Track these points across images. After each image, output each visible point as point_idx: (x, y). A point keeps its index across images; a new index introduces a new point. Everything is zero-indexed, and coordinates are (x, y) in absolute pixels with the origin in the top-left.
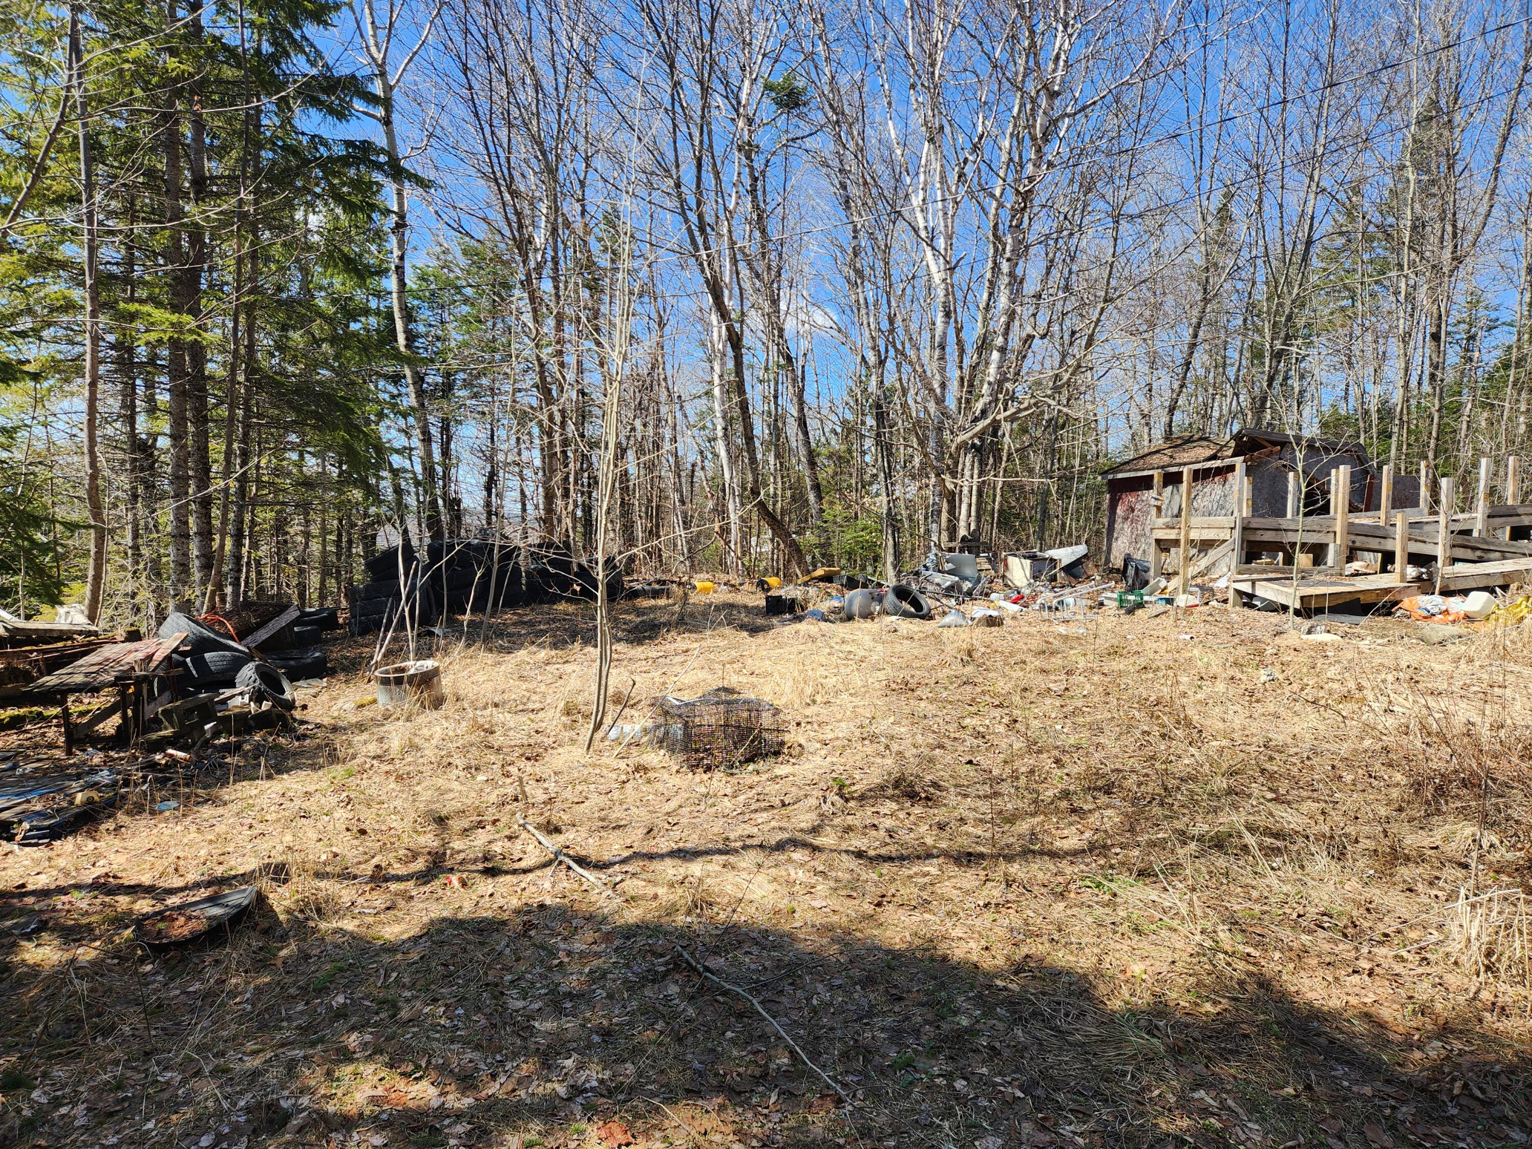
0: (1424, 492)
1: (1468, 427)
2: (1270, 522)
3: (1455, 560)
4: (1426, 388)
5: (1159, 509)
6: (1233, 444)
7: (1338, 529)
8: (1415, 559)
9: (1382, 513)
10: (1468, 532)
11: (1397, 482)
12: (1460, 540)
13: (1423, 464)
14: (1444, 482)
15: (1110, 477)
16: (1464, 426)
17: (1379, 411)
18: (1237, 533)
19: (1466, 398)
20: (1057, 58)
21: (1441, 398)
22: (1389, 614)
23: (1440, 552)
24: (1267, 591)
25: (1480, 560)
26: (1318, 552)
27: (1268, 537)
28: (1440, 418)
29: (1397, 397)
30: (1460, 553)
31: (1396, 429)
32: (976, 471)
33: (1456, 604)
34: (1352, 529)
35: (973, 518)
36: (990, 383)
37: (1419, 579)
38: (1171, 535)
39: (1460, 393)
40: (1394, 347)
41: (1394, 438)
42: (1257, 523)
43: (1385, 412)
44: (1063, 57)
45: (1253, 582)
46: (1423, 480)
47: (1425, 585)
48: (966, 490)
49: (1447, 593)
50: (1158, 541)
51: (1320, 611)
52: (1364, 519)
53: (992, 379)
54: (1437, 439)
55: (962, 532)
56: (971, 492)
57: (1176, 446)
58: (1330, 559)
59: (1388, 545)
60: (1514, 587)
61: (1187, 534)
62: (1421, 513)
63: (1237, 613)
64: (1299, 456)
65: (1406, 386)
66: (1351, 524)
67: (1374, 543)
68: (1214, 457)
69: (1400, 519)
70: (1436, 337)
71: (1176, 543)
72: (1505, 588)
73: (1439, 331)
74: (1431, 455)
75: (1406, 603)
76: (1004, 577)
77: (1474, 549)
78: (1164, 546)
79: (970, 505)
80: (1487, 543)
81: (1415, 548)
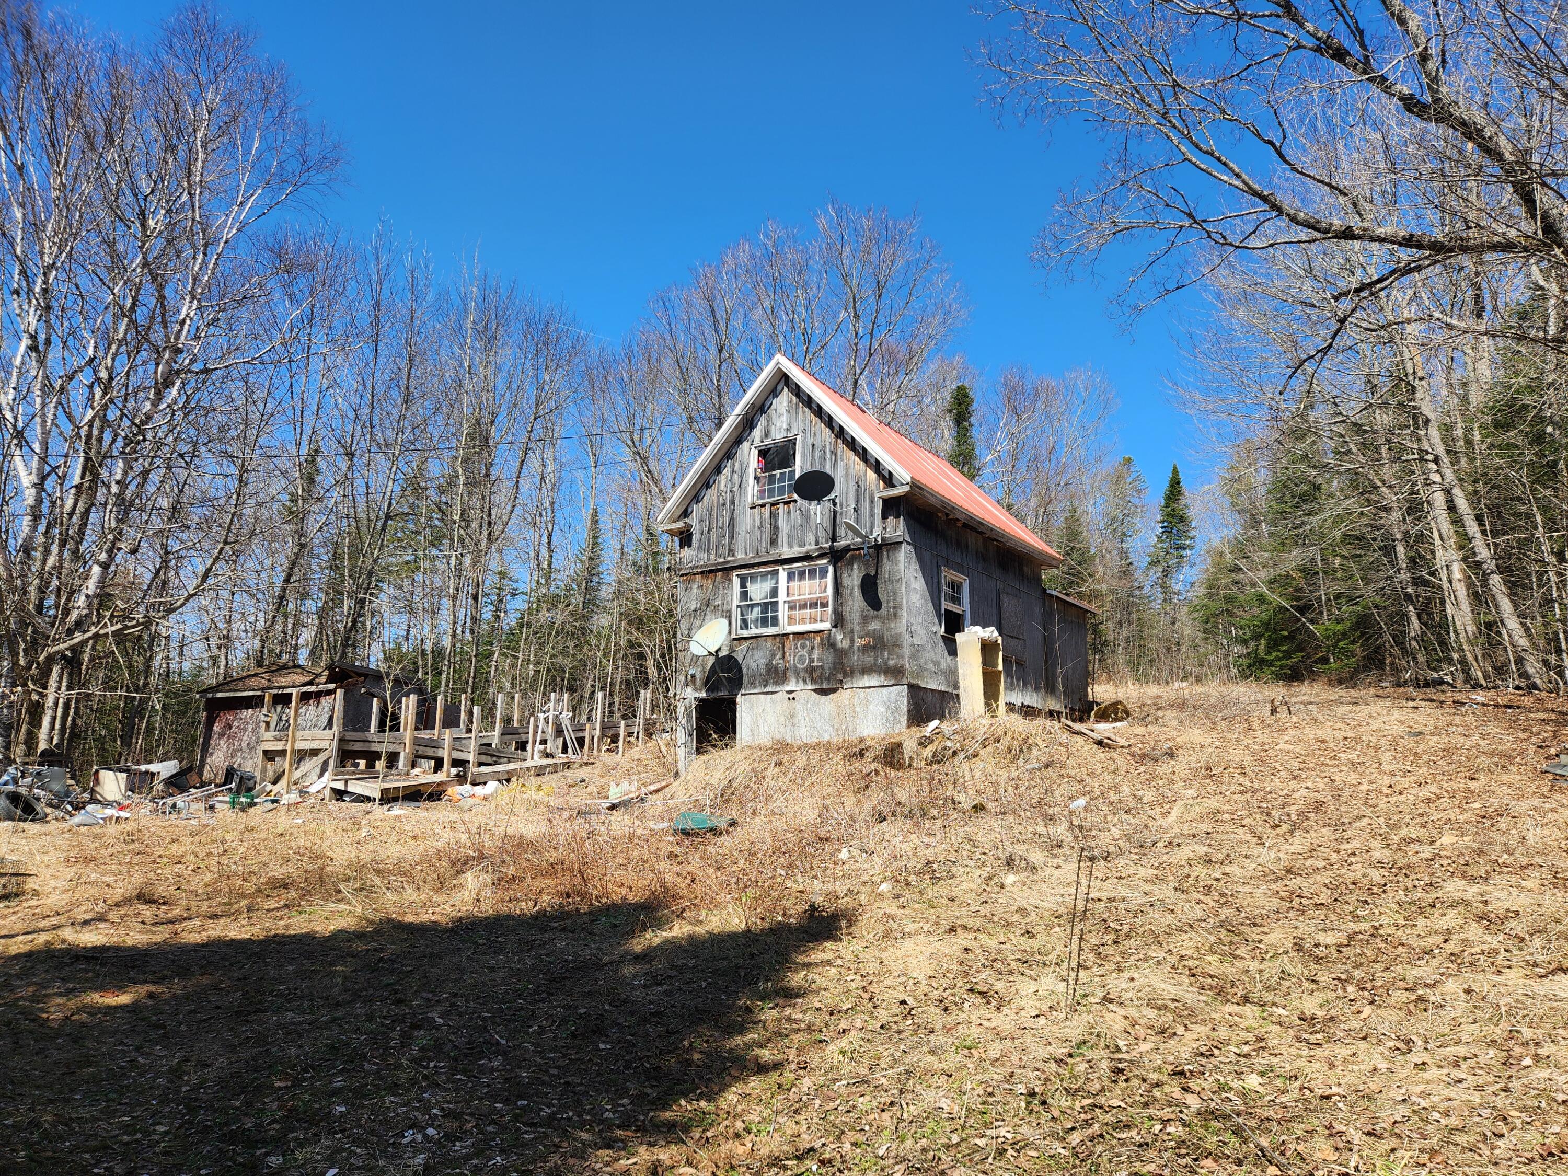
0: (463, 716)
1: (496, 670)
2: (359, 735)
3: (480, 764)
4: (468, 636)
5: (267, 724)
6: (326, 673)
7: (407, 741)
8: (456, 763)
9: (436, 732)
10: (490, 745)
11: (446, 709)
12: (484, 749)
13: (463, 696)
14: (476, 709)
15: (210, 696)
16: (493, 668)
17: (433, 652)
18: (335, 744)
19: (496, 648)
20: (183, 321)
21: (477, 646)
22: (439, 799)
23: (471, 757)
24: (356, 787)
25: (496, 763)
26: (393, 758)
27: (358, 746)
28: (477, 661)
29: (446, 642)
30: (484, 759)
31: (445, 668)
32: (64, 684)
33: (479, 790)
34: (417, 742)
35: (56, 732)
36: (87, 596)
37: (457, 775)
38: (279, 746)
39: (491, 645)
40: (446, 603)
41: (444, 675)
42: (350, 735)
43: (438, 653)
44: (188, 322)
45: (346, 781)
46: (463, 707)
47: (461, 779)
48: (50, 702)
49: (475, 784)
50: (265, 752)
51: (395, 799)
52: (425, 735)
53: (90, 593)
54: (474, 678)
55: (42, 746)
56: (56, 704)
57: (273, 671)
58: (401, 764)
59: (440, 753)
60: (514, 779)
61: (293, 746)
62: (461, 732)
63: (334, 806)
64: (388, 686)
65: (454, 635)
66: (416, 738)
67: (430, 752)
68: (310, 683)
69: (448, 734)
70: (475, 598)
71: (282, 753)
72: (508, 780)
73: (477, 593)
74: (469, 691)
75: (450, 791)
76: (93, 791)
77: (492, 756)
78: (269, 755)
79: (54, 719)
80: (499, 751)
81: (456, 755)
